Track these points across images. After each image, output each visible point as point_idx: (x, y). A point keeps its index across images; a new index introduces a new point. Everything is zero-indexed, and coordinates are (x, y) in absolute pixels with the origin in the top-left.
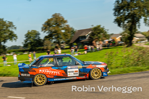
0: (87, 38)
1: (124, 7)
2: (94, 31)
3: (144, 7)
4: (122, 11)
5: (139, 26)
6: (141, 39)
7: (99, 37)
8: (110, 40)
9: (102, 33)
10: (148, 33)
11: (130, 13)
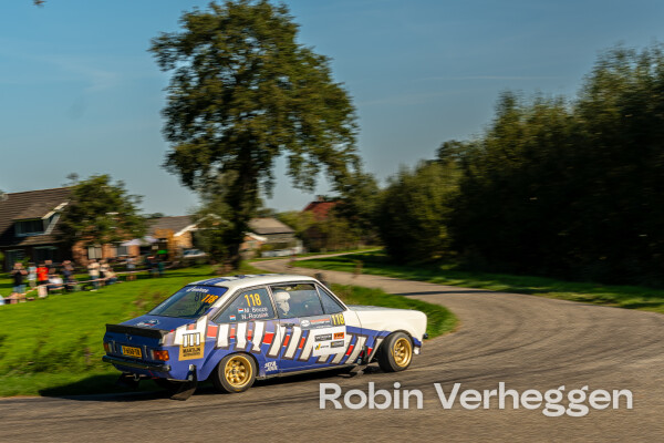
0: (49, 231)
1: (209, 103)
2: (82, 201)
3: (290, 107)
4: (199, 120)
5: (269, 185)
6: (276, 240)
7: (102, 228)
8: (149, 239)
9: (115, 210)
10: (304, 216)
11: (232, 129)
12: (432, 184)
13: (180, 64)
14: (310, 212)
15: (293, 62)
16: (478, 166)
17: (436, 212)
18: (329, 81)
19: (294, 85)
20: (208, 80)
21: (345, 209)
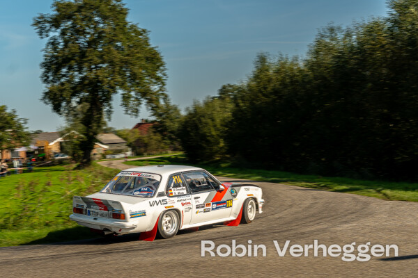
1: (71, 59)
3: (122, 62)
4: (64, 70)
5: (109, 112)
6: (115, 147)
7: (2, 140)
8: (33, 147)
9: (10, 128)
10: (133, 132)
11: (86, 76)
12: (214, 112)
13: (51, 34)
14: (137, 130)
15: (125, 33)
16: (243, 100)
17: (217, 130)
18: (149, 45)
19: (126, 49)
20: (70, 44)
21: (159, 128)
